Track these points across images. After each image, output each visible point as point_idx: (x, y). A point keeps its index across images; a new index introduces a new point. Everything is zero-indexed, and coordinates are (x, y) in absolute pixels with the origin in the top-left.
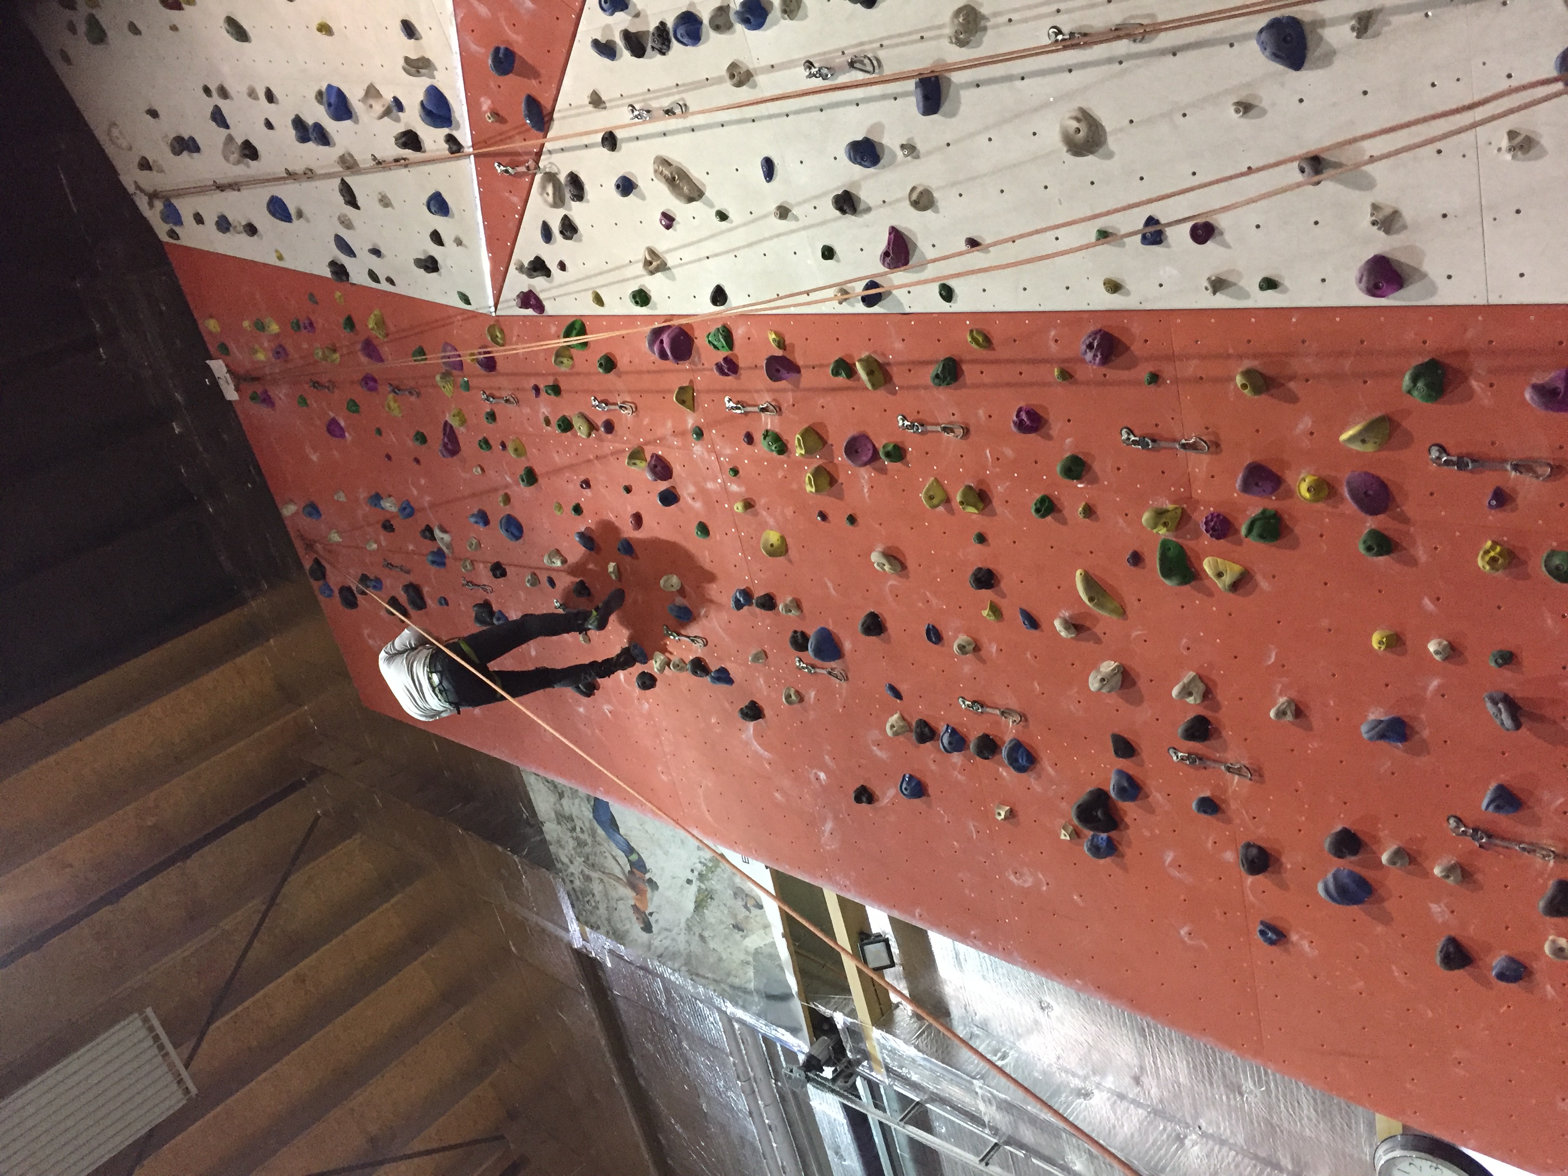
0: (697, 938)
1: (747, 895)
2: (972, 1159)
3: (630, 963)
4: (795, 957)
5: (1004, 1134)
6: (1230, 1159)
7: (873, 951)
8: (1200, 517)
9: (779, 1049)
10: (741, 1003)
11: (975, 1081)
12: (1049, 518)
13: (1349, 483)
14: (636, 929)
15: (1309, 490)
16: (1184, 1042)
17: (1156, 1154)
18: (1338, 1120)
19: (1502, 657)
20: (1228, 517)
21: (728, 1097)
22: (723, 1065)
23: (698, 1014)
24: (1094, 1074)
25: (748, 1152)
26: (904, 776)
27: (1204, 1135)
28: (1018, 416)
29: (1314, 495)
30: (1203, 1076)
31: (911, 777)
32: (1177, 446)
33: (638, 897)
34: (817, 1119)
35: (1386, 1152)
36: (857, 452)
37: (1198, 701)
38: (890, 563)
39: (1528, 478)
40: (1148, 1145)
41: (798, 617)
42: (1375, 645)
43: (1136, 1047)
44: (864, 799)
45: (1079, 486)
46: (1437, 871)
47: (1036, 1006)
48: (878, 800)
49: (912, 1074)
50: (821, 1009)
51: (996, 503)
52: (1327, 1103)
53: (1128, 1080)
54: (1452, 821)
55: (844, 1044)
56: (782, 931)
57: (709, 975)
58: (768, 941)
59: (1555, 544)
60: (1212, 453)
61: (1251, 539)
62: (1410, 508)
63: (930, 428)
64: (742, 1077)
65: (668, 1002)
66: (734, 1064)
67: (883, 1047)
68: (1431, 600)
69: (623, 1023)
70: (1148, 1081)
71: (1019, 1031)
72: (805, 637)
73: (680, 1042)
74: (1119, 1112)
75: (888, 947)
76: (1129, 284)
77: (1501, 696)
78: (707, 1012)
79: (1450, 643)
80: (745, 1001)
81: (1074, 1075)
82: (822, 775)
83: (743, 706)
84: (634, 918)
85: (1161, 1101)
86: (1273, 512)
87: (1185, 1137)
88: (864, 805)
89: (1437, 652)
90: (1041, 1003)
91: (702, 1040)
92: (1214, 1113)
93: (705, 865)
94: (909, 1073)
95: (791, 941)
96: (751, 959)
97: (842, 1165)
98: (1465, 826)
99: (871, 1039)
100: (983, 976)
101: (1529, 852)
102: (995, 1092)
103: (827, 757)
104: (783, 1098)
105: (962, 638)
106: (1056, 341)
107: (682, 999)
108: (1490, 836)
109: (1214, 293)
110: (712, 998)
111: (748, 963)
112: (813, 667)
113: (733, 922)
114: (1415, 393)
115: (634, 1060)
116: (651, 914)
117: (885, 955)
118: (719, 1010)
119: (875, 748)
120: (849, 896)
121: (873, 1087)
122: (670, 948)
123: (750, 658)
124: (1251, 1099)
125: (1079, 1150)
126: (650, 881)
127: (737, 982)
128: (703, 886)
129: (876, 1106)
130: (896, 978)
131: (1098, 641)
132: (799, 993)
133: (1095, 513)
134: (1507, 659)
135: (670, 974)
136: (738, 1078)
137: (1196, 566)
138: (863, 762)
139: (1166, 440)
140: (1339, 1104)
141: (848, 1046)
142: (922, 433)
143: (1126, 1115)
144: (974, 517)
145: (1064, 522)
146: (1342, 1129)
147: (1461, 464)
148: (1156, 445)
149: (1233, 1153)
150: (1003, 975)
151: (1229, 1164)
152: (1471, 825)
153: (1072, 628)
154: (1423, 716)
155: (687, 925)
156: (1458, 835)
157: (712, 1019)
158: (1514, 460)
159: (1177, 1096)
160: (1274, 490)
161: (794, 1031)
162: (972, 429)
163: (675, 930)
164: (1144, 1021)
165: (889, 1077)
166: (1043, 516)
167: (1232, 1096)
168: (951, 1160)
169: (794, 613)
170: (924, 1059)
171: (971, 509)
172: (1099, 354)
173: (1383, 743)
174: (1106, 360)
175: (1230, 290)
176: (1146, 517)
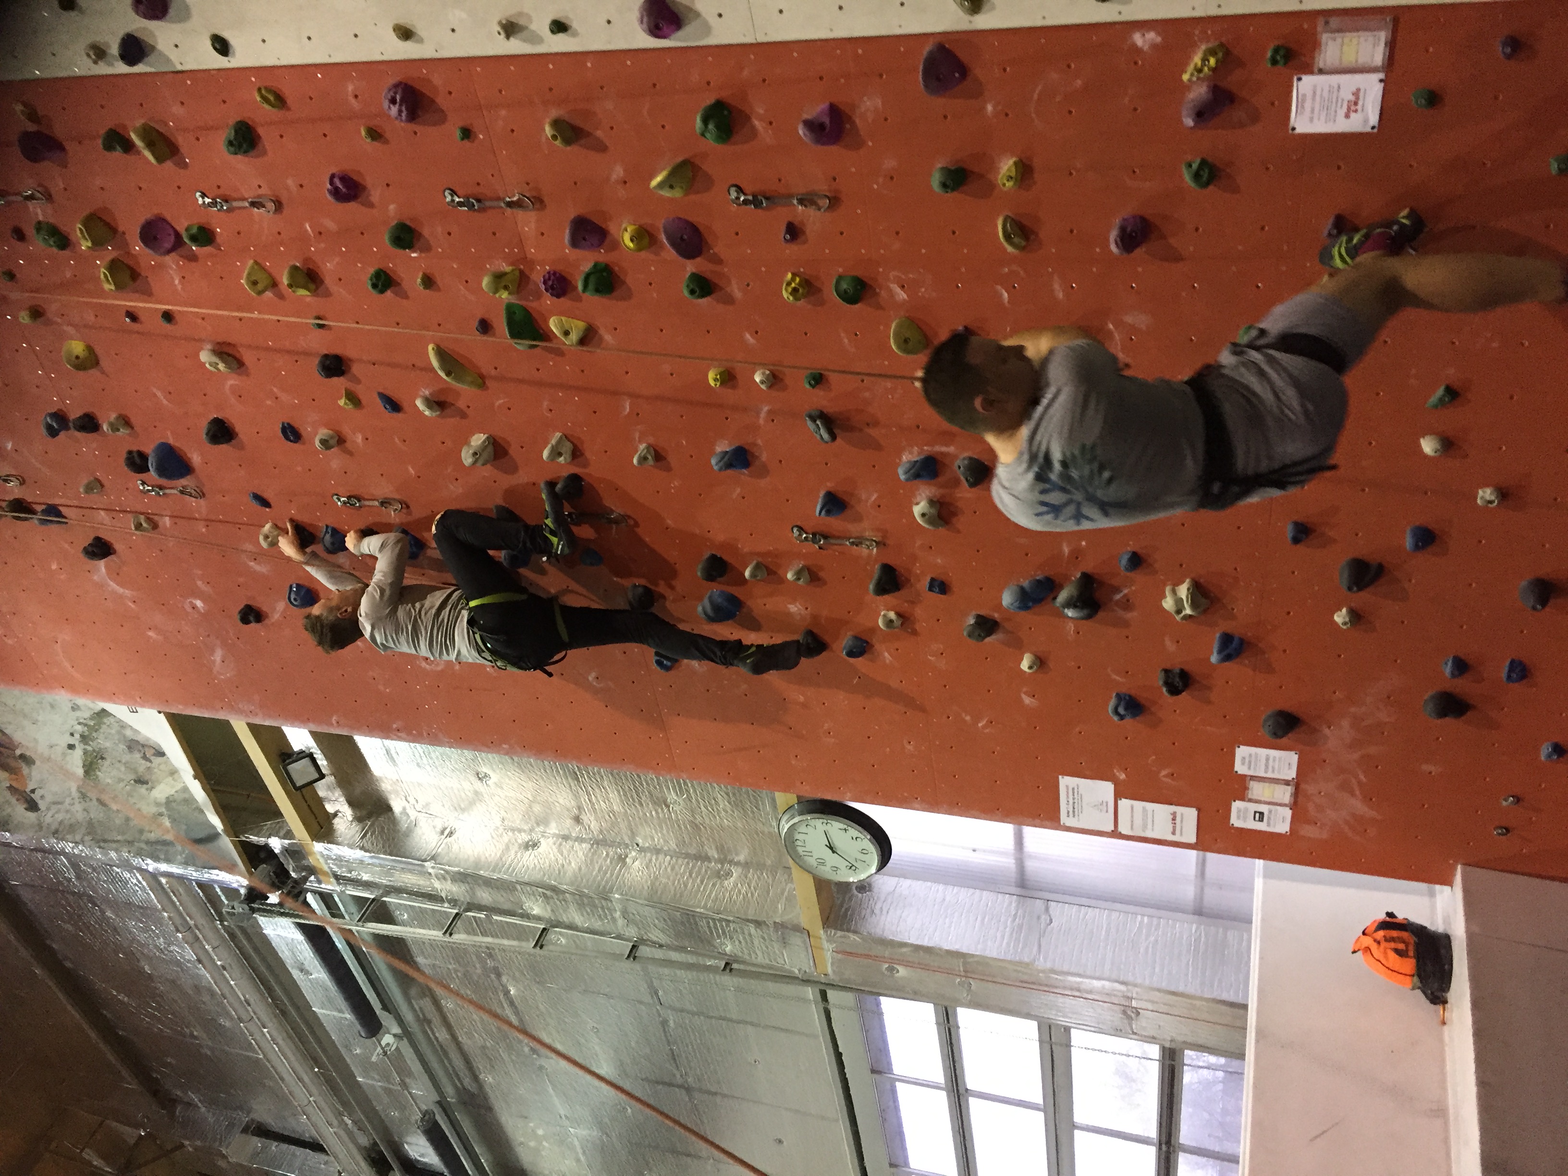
0: (95, 802)
1: (143, 746)
2: (436, 934)
3: (22, 848)
4: (212, 794)
5: (463, 902)
6: (666, 864)
7: (300, 771)
8: (537, 277)
9: (218, 890)
10: (162, 857)
11: (426, 864)
12: (389, 293)
13: (666, 232)
14: (19, 811)
15: (632, 240)
16: (612, 775)
17: (602, 879)
18: (748, 805)
19: (814, 379)
20: (563, 274)
21: (171, 952)
22: (159, 922)
23: (115, 879)
24: (538, 825)
25: (206, 998)
26: (291, 587)
27: (642, 850)
28: (331, 183)
29: (637, 244)
30: (633, 800)
31: (298, 586)
32: (503, 205)
33: (13, 776)
34: (274, 945)
35: (787, 821)
36: (155, 238)
37: (569, 460)
38: (224, 361)
39: (811, 211)
40: (594, 873)
41: (130, 435)
42: (712, 383)
43: (571, 791)
44: (252, 618)
45: (414, 255)
46: (790, 576)
47: (474, 779)
48: (267, 617)
49: (363, 874)
50: (254, 839)
51: (329, 281)
52: (738, 795)
53: (569, 822)
54: (795, 530)
55: (286, 866)
56: (192, 772)
57: (119, 838)
58: (179, 786)
59: (841, 270)
60: (538, 210)
61: (588, 294)
62: (719, 248)
63: (235, 204)
64: (181, 928)
65: (78, 877)
66: (170, 918)
67: (329, 858)
68: (751, 335)
69: (31, 912)
70: (588, 818)
71: (463, 806)
72: (143, 456)
73: (103, 912)
74: (565, 852)
75: (314, 760)
76: (420, 29)
77: (817, 413)
78: (127, 875)
79: (772, 371)
80: (167, 852)
81: (520, 831)
82: (199, 603)
83: (86, 544)
84: (13, 800)
85: (601, 832)
86: (603, 265)
87: (626, 856)
88: (253, 625)
89: (762, 382)
90: (478, 774)
91: (129, 904)
92: (647, 829)
93: (86, 725)
94: (359, 875)
95: (205, 781)
96: (163, 810)
97: (310, 980)
98: (806, 533)
99: (313, 853)
100: (418, 764)
101: (857, 545)
102: (447, 867)
103: (199, 583)
104: (232, 936)
105: (323, 433)
106: (356, 96)
107: (94, 870)
108: (825, 537)
109: (508, 37)
110: (128, 861)
111: (161, 814)
112: (161, 488)
113: (133, 777)
114: (708, 135)
115: (54, 946)
116: (33, 791)
117: (312, 769)
118: (141, 870)
119: (252, 564)
120: (258, 721)
121: (326, 898)
122: (66, 822)
123: (81, 490)
124: (676, 808)
125: (534, 895)
126: (22, 757)
127: (152, 836)
128: (89, 748)
129: (333, 915)
130: (329, 788)
131: (463, 415)
132: (225, 831)
133: (435, 283)
134: (818, 380)
135: (73, 848)
136: (178, 931)
137: (543, 326)
138: (241, 580)
139: (491, 199)
140: (747, 793)
141: (290, 866)
142: (229, 210)
143: (573, 853)
144: (308, 299)
145: (406, 297)
146: (753, 812)
147: (756, 203)
148: (482, 206)
149: (668, 858)
150: (437, 758)
151: (666, 868)
152: (810, 531)
153: (436, 407)
154: (759, 442)
155: (81, 792)
156: (802, 541)
157: (135, 881)
158: (798, 194)
159: (614, 824)
160: (601, 243)
161: (231, 868)
162: (284, 201)
163: (68, 801)
164: (573, 765)
165: (339, 884)
166: (382, 292)
167: (660, 810)
168: (416, 941)
169: (123, 431)
170: (372, 857)
171: (302, 292)
172: (404, 108)
173: (730, 472)
174: (413, 117)
175: (524, 34)
176: (486, 282)
